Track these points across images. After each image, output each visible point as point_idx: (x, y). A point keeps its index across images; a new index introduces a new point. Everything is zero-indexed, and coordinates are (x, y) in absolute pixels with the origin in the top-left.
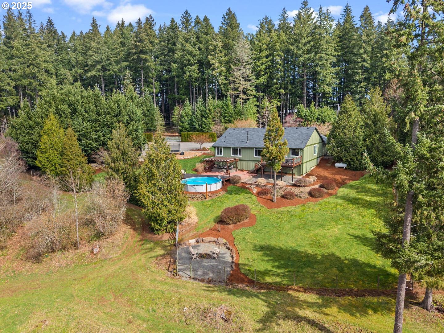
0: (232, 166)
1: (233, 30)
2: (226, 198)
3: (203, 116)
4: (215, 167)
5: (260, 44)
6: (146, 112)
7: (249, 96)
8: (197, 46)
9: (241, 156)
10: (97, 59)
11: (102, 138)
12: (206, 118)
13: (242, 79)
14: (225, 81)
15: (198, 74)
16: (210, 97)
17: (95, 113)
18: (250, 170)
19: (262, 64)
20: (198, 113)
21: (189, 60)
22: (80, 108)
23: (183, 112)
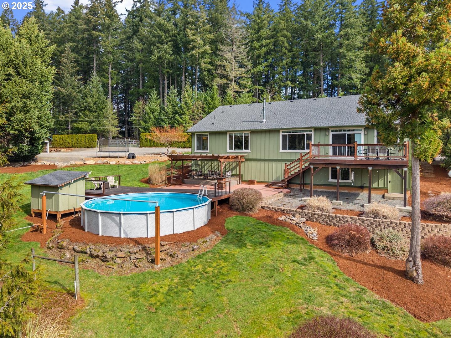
0: (229, 173)
2: (225, 259)
3: (176, 113)
4: (191, 176)
6: (92, 105)
7: (243, 89)
9: (249, 151)
12: (180, 115)
14: (210, 67)
15: (172, 55)
16: (188, 86)
18: (270, 180)
19: (262, 46)
20: (169, 110)
21: (159, 37)
23: (147, 108)
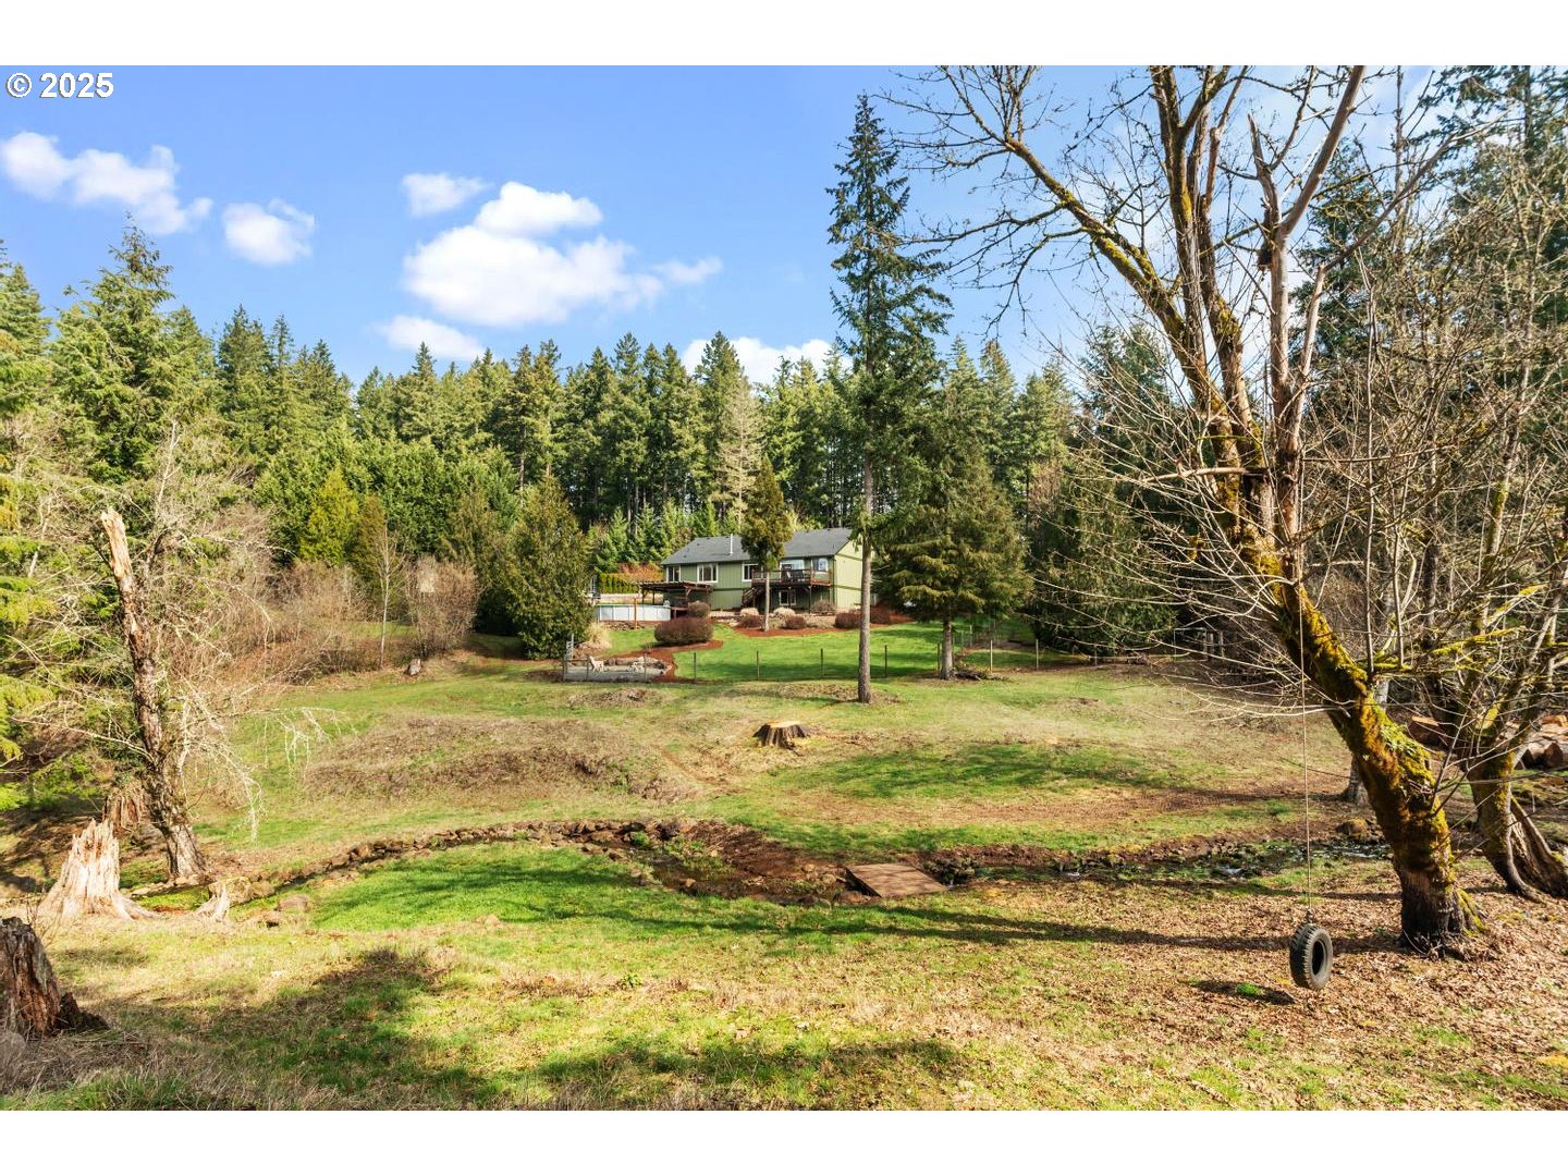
1: (725, 373)
5: (781, 403)
8: (648, 401)
9: (716, 582)
10: (422, 424)
11: (430, 536)
13: (740, 469)
15: (646, 456)
16: (671, 504)
17: (420, 487)
21: (628, 429)
22: (392, 475)
23: (607, 537)
